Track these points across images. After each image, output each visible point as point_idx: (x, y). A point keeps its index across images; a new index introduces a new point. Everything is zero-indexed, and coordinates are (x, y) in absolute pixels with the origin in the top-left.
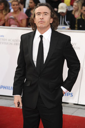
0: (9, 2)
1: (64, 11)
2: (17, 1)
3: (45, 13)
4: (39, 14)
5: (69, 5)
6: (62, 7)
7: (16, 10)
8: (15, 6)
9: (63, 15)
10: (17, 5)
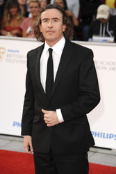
0: (28, 2)
1: (106, 16)
2: (37, 2)
3: (55, 19)
4: (46, 20)
5: (113, 7)
6: (102, 11)
7: (35, 14)
8: (33, 9)
9: (103, 21)
10: (36, 7)
